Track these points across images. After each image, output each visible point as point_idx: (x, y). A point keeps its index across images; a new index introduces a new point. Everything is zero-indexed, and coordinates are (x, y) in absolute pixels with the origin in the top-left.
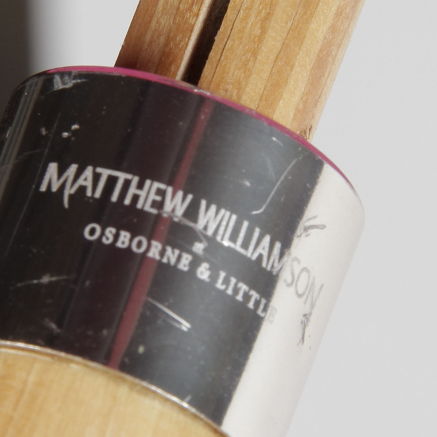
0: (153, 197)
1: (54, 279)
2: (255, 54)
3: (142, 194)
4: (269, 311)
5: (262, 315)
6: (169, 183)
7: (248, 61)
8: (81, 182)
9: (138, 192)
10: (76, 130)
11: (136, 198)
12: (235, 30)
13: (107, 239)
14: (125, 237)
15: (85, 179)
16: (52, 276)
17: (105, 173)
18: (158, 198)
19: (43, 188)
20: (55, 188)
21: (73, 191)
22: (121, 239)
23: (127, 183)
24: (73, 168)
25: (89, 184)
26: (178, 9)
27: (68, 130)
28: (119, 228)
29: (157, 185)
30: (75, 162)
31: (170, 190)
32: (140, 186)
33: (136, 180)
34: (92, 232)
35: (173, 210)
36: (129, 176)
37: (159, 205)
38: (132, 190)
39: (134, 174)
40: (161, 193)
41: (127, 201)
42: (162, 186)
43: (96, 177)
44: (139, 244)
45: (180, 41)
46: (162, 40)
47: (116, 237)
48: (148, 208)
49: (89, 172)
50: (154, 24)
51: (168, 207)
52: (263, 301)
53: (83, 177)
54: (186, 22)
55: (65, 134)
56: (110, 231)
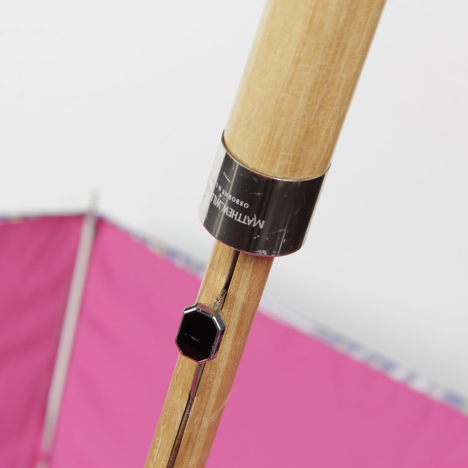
0: (231, 213)
1: (257, 194)
2: (222, 251)
3: (233, 214)
4: (215, 184)
5: (217, 183)
6: (227, 216)
7: (224, 249)
8: (251, 221)
9: (235, 215)
10: (255, 237)
11: (235, 213)
12: (227, 259)
13: (242, 203)
14: (237, 202)
15: (250, 222)
16: (257, 195)
17: (244, 222)
18: (229, 212)
19: (264, 222)
20: (259, 221)
21: (253, 219)
22: (238, 202)
23: (238, 218)
24: (254, 225)
25: (249, 220)
26: (243, 268)
27: (257, 237)
28: (239, 205)
29: (230, 216)
30: (253, 227)
31: (227, 214)
32: (234, 217)
33: (235, 218)
34: (246, 206)
35: (226, 208)
36: (237, 220)
37: (229, 210)
38: (236, 216)
39: (236, 220)
40: (229, 214)
41: (237, 213)
42: (228, 215)
43: (246, 221)
44: (234, 199)
45: (241, 259)
46: (247, 260)
47: (240, 203)
48: (232, 210)
49: (249, 224)
50: (252, 266)
51: (227, 209)
52: (217, 187)
53: (251, 222)
54: (240, 264)
55: (258, 236)
56: (241, 205)
